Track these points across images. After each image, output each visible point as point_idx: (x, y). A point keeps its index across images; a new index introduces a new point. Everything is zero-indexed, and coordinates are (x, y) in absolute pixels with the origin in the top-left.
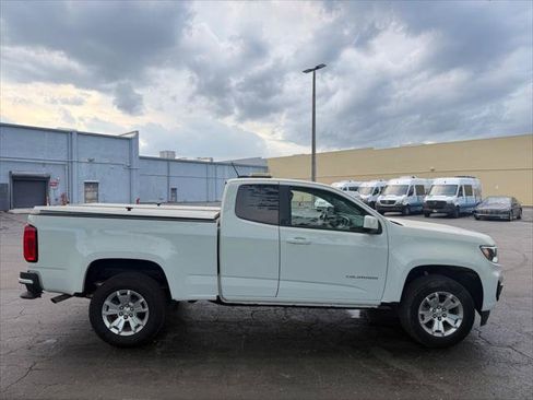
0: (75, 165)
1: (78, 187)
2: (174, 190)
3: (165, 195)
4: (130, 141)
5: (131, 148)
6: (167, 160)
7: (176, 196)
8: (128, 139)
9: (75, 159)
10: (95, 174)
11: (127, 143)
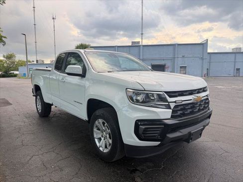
0: (176, 59)
1: (177, 68)
2: (238, 70)
3: (232, 72)
4: (204, 45)
5: (203, 49)
6: (235, 53)
7: (239, 73)
8: (202, 44)
9: (176, 56)
10: (185, 62)
11: (201, 46)
